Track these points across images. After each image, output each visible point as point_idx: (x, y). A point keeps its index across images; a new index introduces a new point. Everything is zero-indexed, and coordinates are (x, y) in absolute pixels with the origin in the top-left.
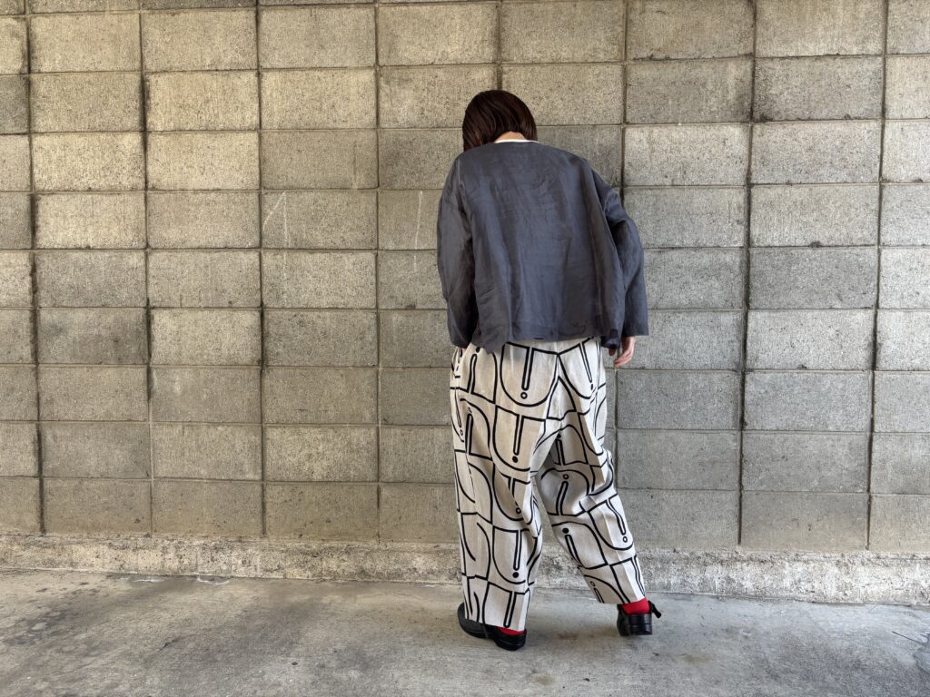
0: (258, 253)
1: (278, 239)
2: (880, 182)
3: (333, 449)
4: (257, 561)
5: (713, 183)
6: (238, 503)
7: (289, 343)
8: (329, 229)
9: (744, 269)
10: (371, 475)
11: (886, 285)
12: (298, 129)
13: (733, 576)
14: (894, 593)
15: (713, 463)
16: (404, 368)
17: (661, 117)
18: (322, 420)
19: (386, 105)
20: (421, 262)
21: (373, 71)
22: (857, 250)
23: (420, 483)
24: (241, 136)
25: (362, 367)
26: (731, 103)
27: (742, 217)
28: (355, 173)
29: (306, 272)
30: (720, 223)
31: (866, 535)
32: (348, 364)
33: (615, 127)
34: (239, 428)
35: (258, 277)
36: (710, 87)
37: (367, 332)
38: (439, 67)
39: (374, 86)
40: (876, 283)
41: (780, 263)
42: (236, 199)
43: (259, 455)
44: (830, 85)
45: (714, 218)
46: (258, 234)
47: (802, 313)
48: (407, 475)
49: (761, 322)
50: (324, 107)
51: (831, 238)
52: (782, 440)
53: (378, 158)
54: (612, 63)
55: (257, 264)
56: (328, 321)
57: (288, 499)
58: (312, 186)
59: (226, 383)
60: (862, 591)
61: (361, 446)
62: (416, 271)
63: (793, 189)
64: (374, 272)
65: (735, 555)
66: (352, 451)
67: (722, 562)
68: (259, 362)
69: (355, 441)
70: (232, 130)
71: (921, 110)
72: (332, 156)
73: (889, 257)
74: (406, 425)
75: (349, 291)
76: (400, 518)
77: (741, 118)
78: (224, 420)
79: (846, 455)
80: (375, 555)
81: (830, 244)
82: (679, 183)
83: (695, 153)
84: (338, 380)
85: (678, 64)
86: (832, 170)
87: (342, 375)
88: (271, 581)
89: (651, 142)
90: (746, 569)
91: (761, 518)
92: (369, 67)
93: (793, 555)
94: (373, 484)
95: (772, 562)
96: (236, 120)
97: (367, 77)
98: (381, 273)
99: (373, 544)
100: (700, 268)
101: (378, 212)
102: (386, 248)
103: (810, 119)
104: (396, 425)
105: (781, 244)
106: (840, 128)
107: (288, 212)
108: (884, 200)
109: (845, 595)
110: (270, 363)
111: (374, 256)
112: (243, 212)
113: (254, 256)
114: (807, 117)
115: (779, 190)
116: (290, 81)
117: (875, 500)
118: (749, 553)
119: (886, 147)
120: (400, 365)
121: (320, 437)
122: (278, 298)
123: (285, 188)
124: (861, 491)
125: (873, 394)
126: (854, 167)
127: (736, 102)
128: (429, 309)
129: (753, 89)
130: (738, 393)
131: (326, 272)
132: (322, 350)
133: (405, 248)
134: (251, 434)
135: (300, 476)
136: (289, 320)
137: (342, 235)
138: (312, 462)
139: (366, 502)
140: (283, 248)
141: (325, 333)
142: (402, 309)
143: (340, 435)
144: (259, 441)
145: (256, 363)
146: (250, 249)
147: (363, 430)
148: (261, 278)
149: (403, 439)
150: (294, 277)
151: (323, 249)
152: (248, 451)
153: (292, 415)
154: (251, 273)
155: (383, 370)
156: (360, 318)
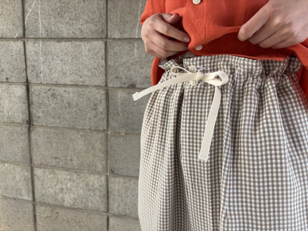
0: (22, 42)
1: (35, 31)
3: (77, 187)
6: (19, 213)
7: (46, 110)
8: (71, 22)
10: (102, 207)
16: (126, 134)
18: (69, 166)
20: (140, 49)
25: (96, 130)
29: (55, 57)
32: (85, 128)
34: (17, 166)
35: (24, 60)
37: (99, 104)
43: (30, 185)
46: (22, 27)
48: (128, 211)
55: (23, 50)
56: (71, 95)
57: (49, 215)
59: (8, 135)
61: (95, 187)
62: (136, 56)
64: (104, 56)
66: (89, 190)
68: (27, 122)
69: (91, 184)
74: (127, 176)
75: (86, 72)
78: (8, 159)
84: (79, 139)
87: (82, 136)
94: (104, 214)
98: (109, 58)
101: (107, 7)
102: (113, 37)
104: (120, 175)
107: (41, 8)
110: (35, 123)
111: (104, 44)
112: (12, 10)
113: (20, 44)
120: (123, 131)
121: (68, 177)
122: (37, 76)
131: (69, 57)
132: (68, 117)
133: (129, 37)
134: (24, 170)
135: (56, 202)
136: (45, 93)
137: (80, 27)
138: (63, 193)
139: (99, 225)
140: (39, 38)
141: (69, 104)
142: (125, 88)
143: (81, 178)
144: (30, 176)
145: (25, 122)
146: (18, 39)
147: (97, 176)
148: (26, 61)
149: (125, 185)
150: (48, 61)
151: (66, 38)
152: (24, 181)
153: (50, 161)
154: (19, 57)
155: (111, 134)
156: (94, 93)
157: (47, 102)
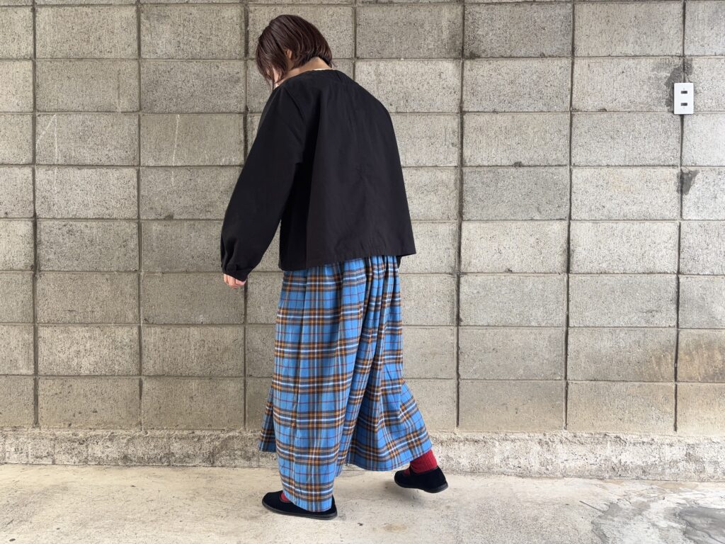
0: (31, 169)
1: (49, 157)
2: (571, 112)
3: (99, 346)
4: (29, 447)
5: (431, 110)
6: (12, 395)
7: (59, 250)
8: (96, 147)
9: (458, 185)
10: (134, 370)
11: (577, 200)
12: (68, 58)
13: (451, 455)
14: (589, 467)
15: (435, 354)
16: (163, 273)
17: (386, 53)
18: (89, 320)
19: (147, 38)
20: (178, 177)
21: (135, 8)
22: (553, 169)
23: (177, 377)
24: (17, 64)
25: (125, 271)
26: (445, 41)
27: (456, 140)
28: (119, 98)
30: (438, 146)
31: (564, 416)
32: (112, 269)
33: (347, 61)
34: (14, 328)
35: (32, 190)
36: (427, 27)
37: (130, 240)
38: (193, 5)
39: (135, 21)
40: (569, 197)
41: (489, 181)
42: (12, 121)
43: (32, 352)
44: (527, 27)
45: (433, 141)
46: (31, 152)
47: (508, 224)
48: (166, 369)
49: (472, 232)
50: (92, 39)
51: (531, 159)
52: (492, 334)
53: (140, 85)
54: (344, 5)
55: (31, 178)
56: (95, 231)
57: (58, 391)
58: (80, 108)
60: (562, 466)
61: (125, 344)
62: (173, 185)
63: (498, 116)
64: (136, 185)
65: (453, 436)
66: (116, 348)
67: (442, 443)
68: (32, 267)
69: (119, 340)
70: (8, 59)
71: (605, 49)
72: (98, 83)
73: (579, 176)
74: (165, 324)
75: (113, 203)
76: (160, 408)
77: (454, 55)
79: (546, 347)
80: (136, 441)
81: (530, 164)
82: (402, 110)
83: (415, 84)
84: (103, 283)
85: (399, 7)
86: (530, 101)
87: (107, 280)
88: (42, 466)
89: (378, 75)
90: (463, 448)
91: (475, 402)
92: (132, 5)
93: (502, 435)
94: (135, 378)
95: (485, 442)
96: (13, 49)
97: (130, 12)
98: (142, 187)
99: (134, 431)
100: (421, 185)
101: (139, 132)
102: (146, 164)
103: (511, 57)
104: (156, 324)
105: (490, 164)
106: (536, 64)
107: (58, 131)
108: (574, 126)
109: (547, 469)
110: (42, 268)
111: (136, 172)
112: (18, 132)
113: (28, 171)
114: (508, 54)
115: (487, 117)
116: (61, 16)
117: (570, 386)
118: (465, 435)
119: (575, 81)
120: (159, 270)
121: (87, 335)
122: (50, 209)
123: (56, 111)
124: (559, 378)
125: (568, 294)
126: (549, 98)
127: (450, 41)
128: (186, 220)
129: (463, 30)
130: (455, 293)
131: (93, 186)
132: (89, 257)
133: (164, 165)
134: (24, 332)
135: (70, 371)
136: (59, 229)
137: (107, 153)
138: (80, 357)
139: (129, 394)
140: (54, 165)
141: (92, 241)
142: (161, 220)
143: (105, 334)
144: (32, 339)
145: (29, 268)
146: (24, 165)
147: (127, 329)
148: (34, 191)
149: (162, 337)
150: (64, 191)
151: (90, 165)
152: (22, 348)
153: (62, 316)
154: (25, 187)
155: (144, 274)
156: (123, 228)
157: (62, 241)
